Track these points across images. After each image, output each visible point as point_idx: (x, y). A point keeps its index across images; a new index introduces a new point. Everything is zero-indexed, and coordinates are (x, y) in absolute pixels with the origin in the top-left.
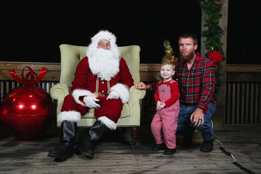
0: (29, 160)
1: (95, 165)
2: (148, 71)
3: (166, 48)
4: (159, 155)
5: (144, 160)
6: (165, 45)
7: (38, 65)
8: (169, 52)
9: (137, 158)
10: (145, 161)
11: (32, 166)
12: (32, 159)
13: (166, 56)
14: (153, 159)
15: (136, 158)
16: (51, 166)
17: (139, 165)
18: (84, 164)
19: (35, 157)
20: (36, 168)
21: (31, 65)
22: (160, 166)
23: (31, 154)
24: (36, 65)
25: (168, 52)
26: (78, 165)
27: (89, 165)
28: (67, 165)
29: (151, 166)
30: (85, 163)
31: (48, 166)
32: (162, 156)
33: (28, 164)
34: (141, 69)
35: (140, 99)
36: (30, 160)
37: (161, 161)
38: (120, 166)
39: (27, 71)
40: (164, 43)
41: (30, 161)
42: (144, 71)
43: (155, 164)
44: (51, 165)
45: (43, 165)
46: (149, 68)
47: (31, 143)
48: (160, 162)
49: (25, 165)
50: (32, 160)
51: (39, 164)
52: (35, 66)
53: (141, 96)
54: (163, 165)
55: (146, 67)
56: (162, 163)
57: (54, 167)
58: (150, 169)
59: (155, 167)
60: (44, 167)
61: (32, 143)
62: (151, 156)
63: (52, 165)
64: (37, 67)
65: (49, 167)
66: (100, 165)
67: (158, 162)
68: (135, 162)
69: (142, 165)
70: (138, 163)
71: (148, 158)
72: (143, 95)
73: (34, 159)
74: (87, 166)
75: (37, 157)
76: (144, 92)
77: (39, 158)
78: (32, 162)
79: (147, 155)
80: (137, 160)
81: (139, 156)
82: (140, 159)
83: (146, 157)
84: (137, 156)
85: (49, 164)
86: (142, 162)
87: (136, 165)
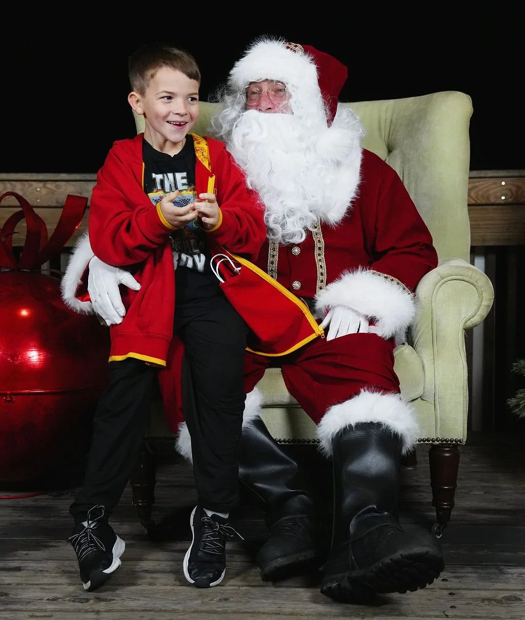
0: (4, 573)
1: (268, 609)
2: (510, 200)
5: (484, 594)
7: (57, 187)
9: (453, 584)
10: (483, 600)
11: (12, 603)
12: (18, 569)
15: (449, 585)
16: (86, 606)
17: (457, 617)
18: (221, 604)
19: (33, 565)
20: (26, 614)
21: (31, 185)
23: (16, 550)
24: (49, 185)
26: (196, 603)
27: (241, 607)
28: (150, 605)
30: (225, 599)
31: (79, 605)
34: (480, 193)
35: (469, 324)
36: (10, 573)
39: (10, 209)
41: (8, 578)
42: (493, 200)
44: (88, 601)
45: (55, 599)
46: (514, 189)
47: (27, 499)
50: (18, 574)
51: (39, 594)
52: (47, 188)
53: (470, 314)
55: (503, 183)
57: (98, 612)
60: (58, 607)
61: (28, 502)
62: (516, 575)
63: (91, 601)
64: (53, 192)
65: (79, 611)
66: (290, 610)
68: (442, 601)
69: (475, 616)
70: (452, 607)
71: (501, 588)
72: (482, 307)
73: (25, 572)
74: (234, 612)
75: (39, 565)
76: (484, 294)
77: (45, 567)
78: (18, 584)
79: (498, 571)
80: (450, 594)
81: (459, 575)
82: (464, 587)
83: (492, 580)
84: (451, 576)
85: (81, 597)
86: (470, 604)
87: (447, 616)
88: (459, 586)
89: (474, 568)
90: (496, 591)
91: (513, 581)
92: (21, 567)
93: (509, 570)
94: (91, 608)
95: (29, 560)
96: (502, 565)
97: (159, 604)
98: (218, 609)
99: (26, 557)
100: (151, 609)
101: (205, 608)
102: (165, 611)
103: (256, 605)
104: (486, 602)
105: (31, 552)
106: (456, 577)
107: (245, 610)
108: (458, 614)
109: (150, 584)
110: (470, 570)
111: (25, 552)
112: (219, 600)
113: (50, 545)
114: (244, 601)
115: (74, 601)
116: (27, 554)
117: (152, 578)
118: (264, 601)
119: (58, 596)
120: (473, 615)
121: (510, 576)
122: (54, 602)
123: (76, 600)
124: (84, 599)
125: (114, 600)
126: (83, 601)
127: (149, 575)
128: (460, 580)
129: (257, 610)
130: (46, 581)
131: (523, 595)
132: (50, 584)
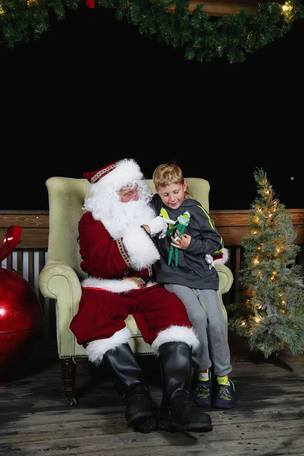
0: (9, 436)
3: (260, 185)
4: (274, 410)
5: (252, 425)
6: (256, 179)
8: (268, 192)
9: (234, 420)
10: (254, 428)
11: (25, 454)
12: (16, 433)
13: (259, 201)
14: (266, 421)
17: (246, 439)
18: (135, 443)
19: (22, 429)
22: (291, 440)
25: (264, 193)
26: (122, 444)
29: (274, 441)
30: (135, 440)
32: (281, 412)
33: (13, 448)
35: (224, 292)
37: (286, 427)
38: (213, 444)
40: (254, 175)
41: (13, 439)
43: (280, 436)
44: (65, 448)
48: (286, 429)
49: (9, 451)
51: (39, 448)
53: (224, 287)
54: (296, 439)
56: (292, 432)
58: (276, 449)
59: (286, 445)
63: (68, 448)
65: (64, 455)
67: (281, 430)
68: (236, 431)
69: (254, 438)
70: (243, 434)
71: (257, 421)
72: (229, 284)
73: (20, 434)
74: (143, 447)
75: (26, 429)
76: (230, 278)
77: (29, 431)
78: (20, 442)
79: (250, 412)
80: (238, 426)
81: (235, 415)
82: (241, 422)
83: (251, 417)
84: (232, 416)
85: (60, 446)
86: (249, 431)
87: (242, 439)
88: (238, 421)
89: (239, 411)
90: (257, 423)
91: (260, 417)
92: (16, 432)
93: (255, 411)
94: (69, 453)
95: (18, 427)
96: (251, 408)
97: (104, 446)
98: (134, 446)
99: (15, 425)
100: (101, 450)
101: (128, 446)
102: (108, 450)
103: (152, 442)
104: (256, 430)
105: (16, 422)
106: (234, 417)
107: (148, 445)
108: (247, 437)
109: (92, 435)
110: (238, 412)
111: (13, 422)
112: (132, 440)
113: (24, 416)
114: (144, 440)
115: (59, 450)
116: (14, 423)
117: (90, 431)
118: (154, 439)
119: (49, 447)
120: (253, 437)
121: (257, 414)
122: (48, 451)
123: (59, 449)
124: (63, 447)
125: (79, 446)
126: (64, 449)
127: (88, 430)
128: (237, 418)
129: (153, 445)
130: (35, 439)
131: (269, 424)
132: (38, 440)
